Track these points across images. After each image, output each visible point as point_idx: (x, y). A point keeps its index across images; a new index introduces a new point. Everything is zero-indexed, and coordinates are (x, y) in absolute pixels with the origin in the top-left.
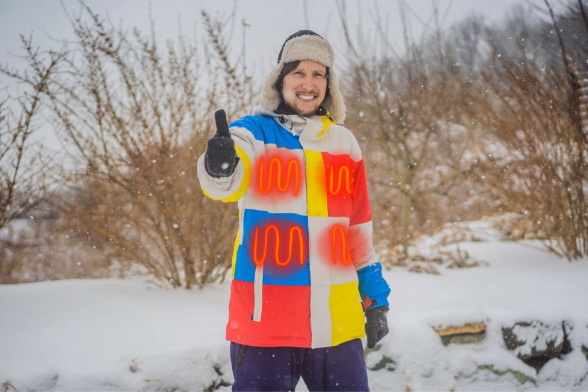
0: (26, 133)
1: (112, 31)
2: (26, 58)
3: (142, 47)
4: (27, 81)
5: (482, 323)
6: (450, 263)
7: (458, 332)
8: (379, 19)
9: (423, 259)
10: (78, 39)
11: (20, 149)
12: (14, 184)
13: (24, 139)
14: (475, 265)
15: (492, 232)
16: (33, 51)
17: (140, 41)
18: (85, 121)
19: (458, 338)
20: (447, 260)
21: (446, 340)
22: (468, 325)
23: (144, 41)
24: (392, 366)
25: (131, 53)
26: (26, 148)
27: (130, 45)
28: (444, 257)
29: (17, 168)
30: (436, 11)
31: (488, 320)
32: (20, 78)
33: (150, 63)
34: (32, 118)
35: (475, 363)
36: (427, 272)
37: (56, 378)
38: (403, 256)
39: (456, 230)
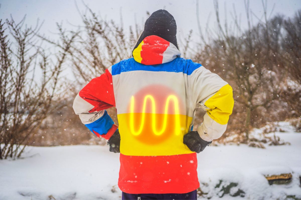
0: (59, 72)
1: (102, 21)
2: (59, 34)
3: (115, 29)
4: (59, 45)
5: (290, 174)
6: (270, 143)
7: (277, 178)
8: (236, 17)
9: (256, 140)
10: (84, 25)
11: (56, 79)
12: (52, 96)
13: (58, 74)
14: (283, 144)
15: (292, 127)
16: (63, 31)
17: (114, 26)
18: (87, 66)
19: (277, 182)
20: (269, 141)
21: (271, 182)
22: (282, 175)
23: (117, 27)
24: (243, 194)
25: (111, 33)
26: (59, 79)
27: (110, 29)
28: (267, 140)
29: (54, 89)
30: (265, 13)
31: (293, 173)
32: (55, 44)
33: (119, 38)
34: (62, 64)
35: (286, 194)
36: (259, 147)
37: (75, 194)
38: (246, 138)
39: (272, 126)
